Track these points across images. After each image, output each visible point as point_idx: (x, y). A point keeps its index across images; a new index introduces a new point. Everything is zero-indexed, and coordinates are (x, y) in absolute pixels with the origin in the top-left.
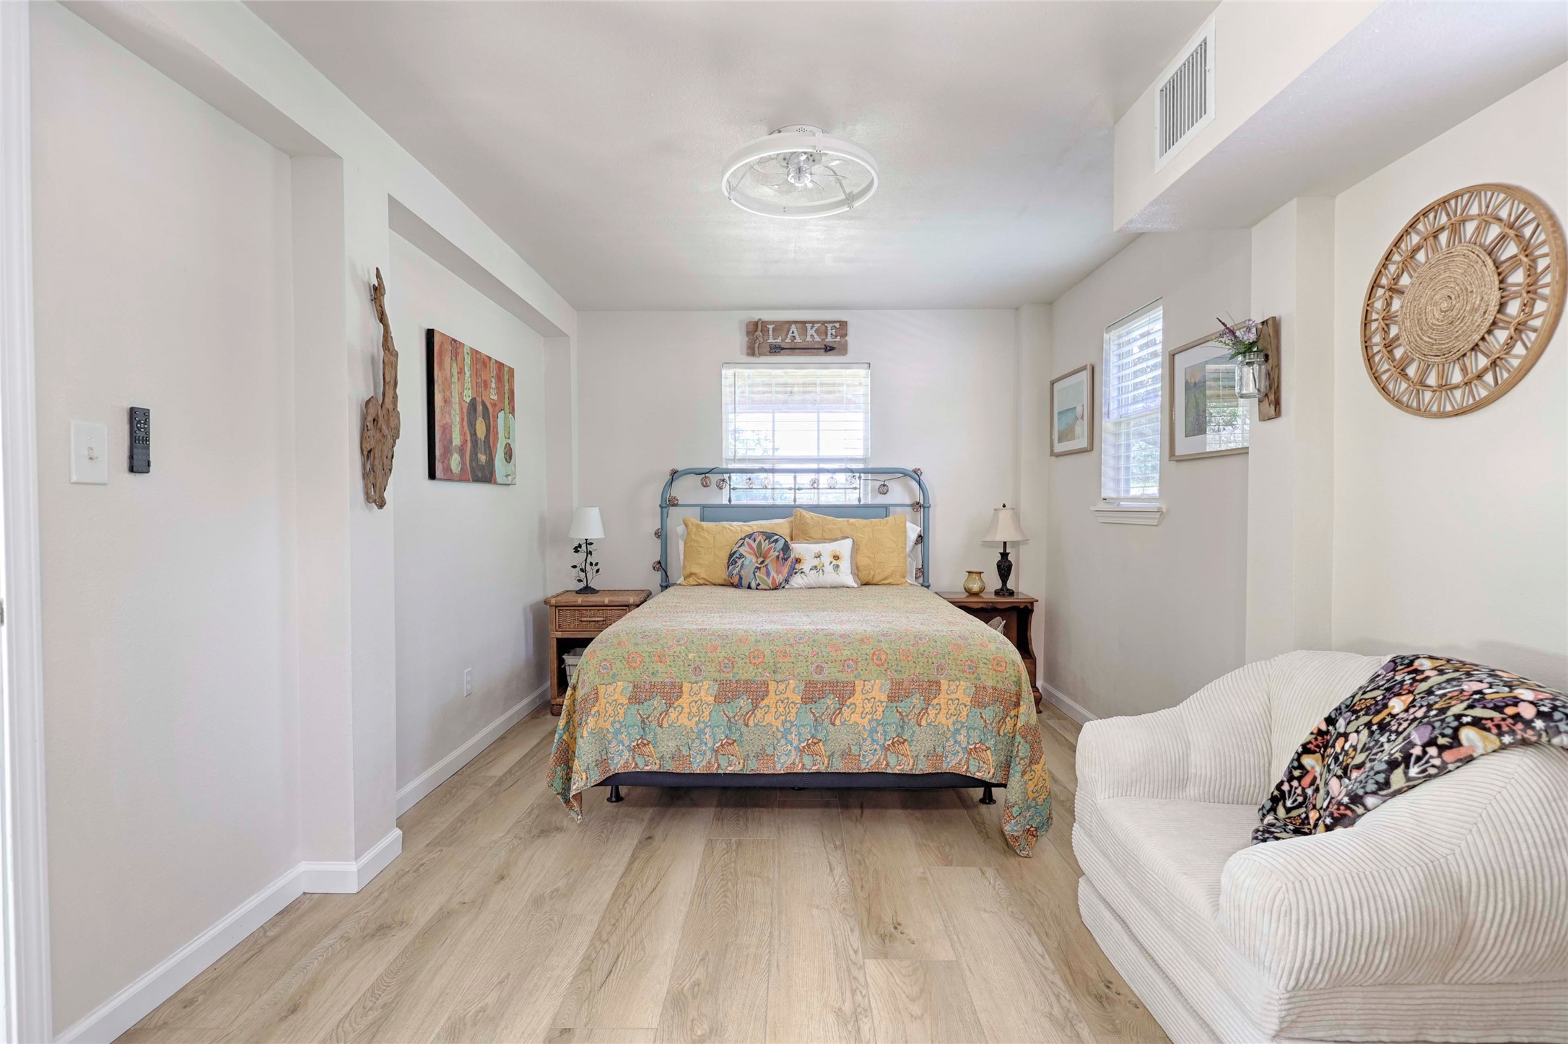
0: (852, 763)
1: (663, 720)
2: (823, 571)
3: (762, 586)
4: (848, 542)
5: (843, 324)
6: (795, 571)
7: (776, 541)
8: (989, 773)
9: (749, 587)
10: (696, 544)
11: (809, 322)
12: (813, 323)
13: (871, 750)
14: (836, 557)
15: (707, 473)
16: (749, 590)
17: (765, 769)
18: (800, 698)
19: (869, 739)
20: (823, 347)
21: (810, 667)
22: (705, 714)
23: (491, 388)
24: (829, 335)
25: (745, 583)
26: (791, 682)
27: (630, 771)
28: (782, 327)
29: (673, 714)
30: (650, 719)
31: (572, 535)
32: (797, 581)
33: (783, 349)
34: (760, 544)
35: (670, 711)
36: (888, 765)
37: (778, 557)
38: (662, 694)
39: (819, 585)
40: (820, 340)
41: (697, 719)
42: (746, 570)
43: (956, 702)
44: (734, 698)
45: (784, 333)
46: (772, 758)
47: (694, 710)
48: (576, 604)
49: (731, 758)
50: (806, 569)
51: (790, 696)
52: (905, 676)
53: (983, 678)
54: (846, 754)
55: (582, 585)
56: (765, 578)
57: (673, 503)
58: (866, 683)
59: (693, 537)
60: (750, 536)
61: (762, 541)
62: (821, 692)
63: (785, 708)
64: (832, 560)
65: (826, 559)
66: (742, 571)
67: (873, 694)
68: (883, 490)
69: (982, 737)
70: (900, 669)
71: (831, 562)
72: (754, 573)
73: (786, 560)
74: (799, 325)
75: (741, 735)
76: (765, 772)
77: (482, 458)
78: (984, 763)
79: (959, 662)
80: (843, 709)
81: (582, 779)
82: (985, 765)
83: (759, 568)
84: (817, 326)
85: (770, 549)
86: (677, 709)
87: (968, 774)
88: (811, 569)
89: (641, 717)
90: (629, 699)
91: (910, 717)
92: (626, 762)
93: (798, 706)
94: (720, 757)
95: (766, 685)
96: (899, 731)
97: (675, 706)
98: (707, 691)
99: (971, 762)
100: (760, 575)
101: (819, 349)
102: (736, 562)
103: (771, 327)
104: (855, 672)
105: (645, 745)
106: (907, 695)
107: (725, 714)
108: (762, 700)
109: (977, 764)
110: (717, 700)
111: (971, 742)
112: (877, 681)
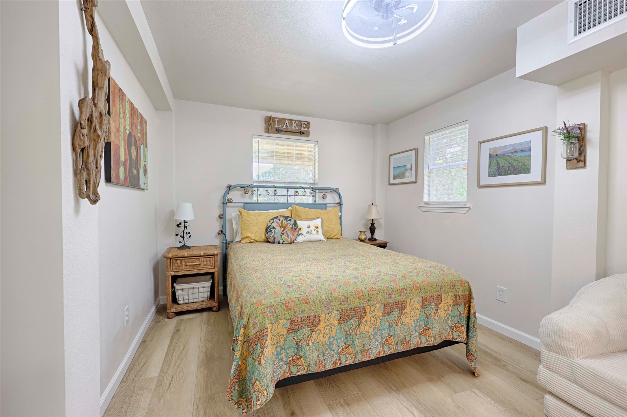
0: (406, 345)
1: (309, 340)
2: (312, 234)
3: (285, 242)
4: (320, 220)
5: (308, 123)
6: (299, 234)
7: (290, 220)
8: (464, 338)
9: (279, 243)
10: (248, 222)
11: (294, 120)
12: (295, 121)
13: (415, 337)
14: (317, 227)
15: (247, 187)
16: (279, 244)
17: (365, 358)
18: (381, 313)
19: (414, 331)
20: (300, 132)
21: (386, 295)
22: (333, 332)
23: (138, 129)
24: (302, 127)
25: (277, 241)
26: (377, 305)
27: (287, 377)
28: (281, 121)
29: (314, 336)
30: (302, 342)
31: (176, 218)
32: (300, 239)
33: (282, 131)
34: (282, 222)
35: (313, 334)
36: (421, 343)
37: (292, 228)
38: (308, 324)
39: (310, 240)
40: (298, 129)
41: (329, 336)
42: (277, 235)
43: (447, 304)
44: (349, 319)
45: (282, 124)
46: (368, 351)
47: (327, 331)
48: (184, 256)
49: (347, 356)
50: (304, 233)
51: (377, 313)
52: (427, 294)
53: (458, 290)
54: (404, 341)
55: (181, 244)
56: (287, 238)
57: (229, 201)
58: (412, 300)
59: (246, 218)
60: (276, 218)
61: (283, 220)
62: (391, 309)
63: (374, 321)
64: (315, 228)
65: (313, 228)
66: (275, 235)
67: (414, 306)
68: (324, 197)
69: (459, 320)
70: (426, 291)
71: (315, 230)
72: (281, 236)
73: (296, 229)
74: (289, 121)
75: (353, 341)
76: (365, 360)
77: (135, 171)
78: (461, 333)
79: (448, 284)
80: (402, 316)
81: (264, 396)
82: (461, 334)
83: (283, 234)
84: (297, 122)
85: (288, 224)
86: (317, 332)
87: (453, 340)
88: (306, 233)
89: (296, 341)
90: (288, 331)
91: (431, 316)
92: (285, 372)
93: (381, 318)
94: (341, 357)
95: (365, 309)
96: (426, 323)
97: (316, 330)
98: (335, 317)
99: (454, 333)
100: (284, 237)
101: (297, 133)
102: (271, 231)
103: (276, 120)
104: (406, 295)
105: (298, 359)
106: (429, 304)
107: (344, 330)
108: (364, 318)
109: (457, 334)
110: (340, 322)
111: (453, 323)
112: (416, 298)
